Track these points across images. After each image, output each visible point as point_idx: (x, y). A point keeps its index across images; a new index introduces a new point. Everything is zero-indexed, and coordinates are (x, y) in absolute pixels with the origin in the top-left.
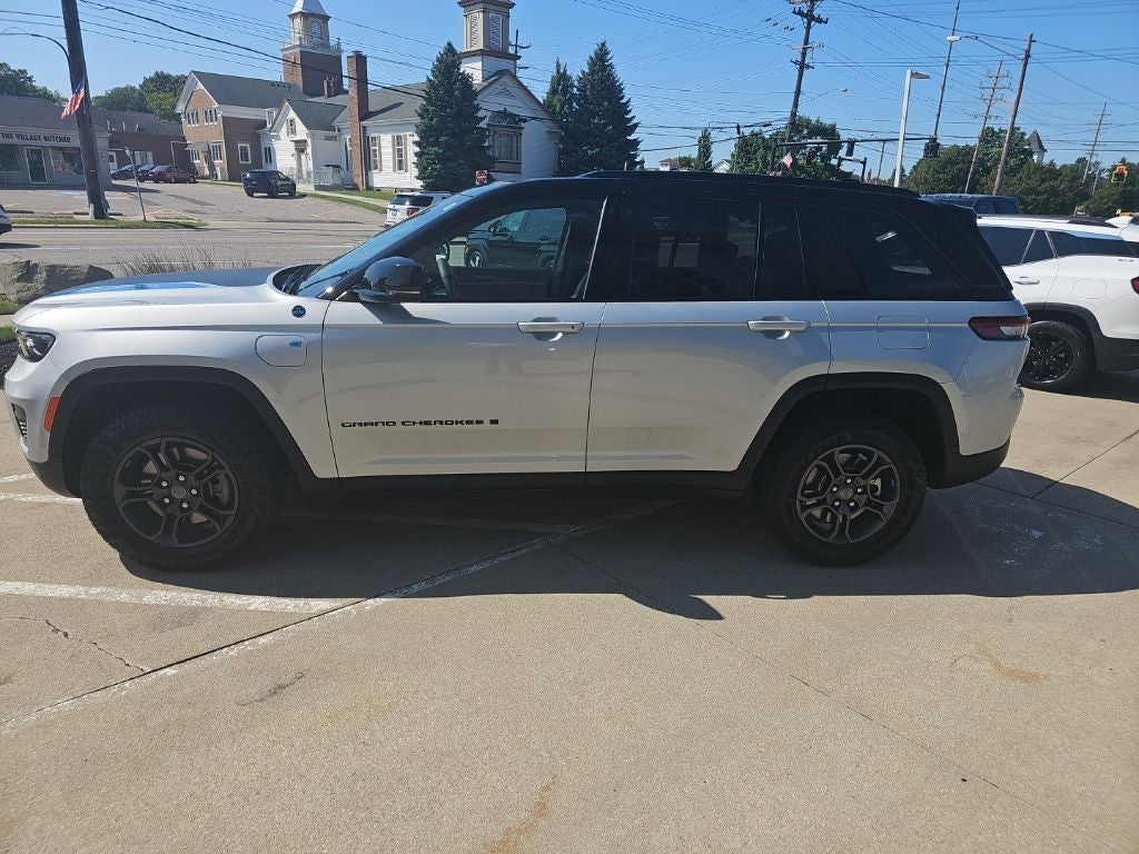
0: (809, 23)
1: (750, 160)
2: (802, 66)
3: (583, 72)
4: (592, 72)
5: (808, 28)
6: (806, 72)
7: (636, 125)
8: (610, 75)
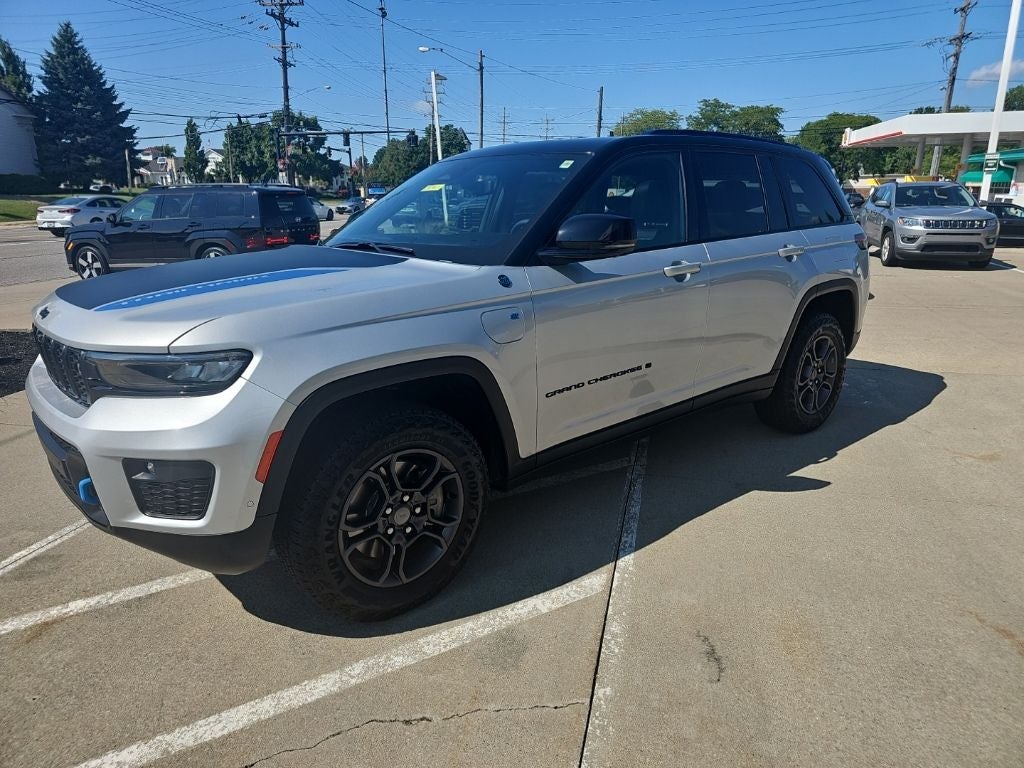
0: (283, 25)
1: (245, 149)
2: (285, 65)
3: (49, 55)
4: (61, 55)
5: (283, 30)
6: (289, 70)
7: (128, 112)
8: (83, 59)
